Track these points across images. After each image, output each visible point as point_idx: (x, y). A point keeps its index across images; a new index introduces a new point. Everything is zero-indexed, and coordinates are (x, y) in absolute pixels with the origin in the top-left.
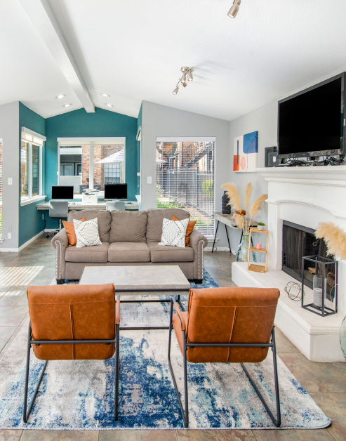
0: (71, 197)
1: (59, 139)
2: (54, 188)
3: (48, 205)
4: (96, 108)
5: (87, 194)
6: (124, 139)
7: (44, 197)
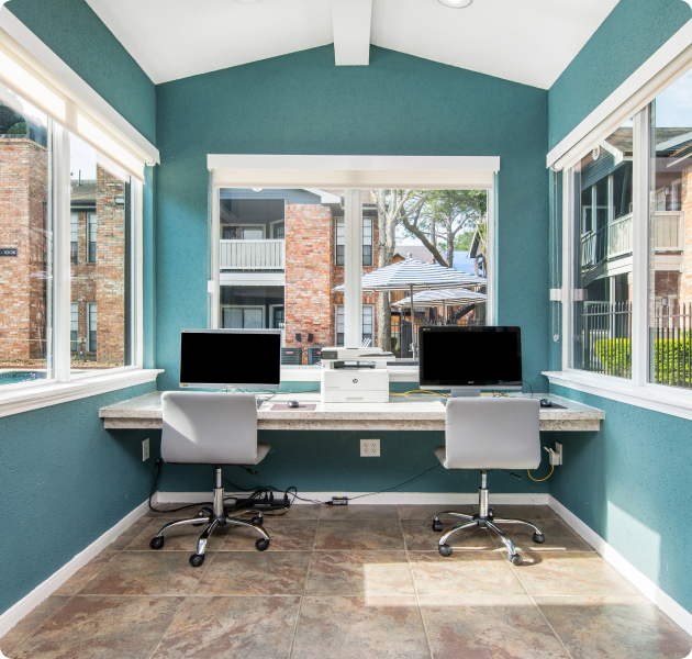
0: (270, 376)
1: (214, 161)
2: (188, 339)
3: (158, 408)
4: (373, 48)
5: (339, 366)
6: (493, 163)
7: (151, 375)
